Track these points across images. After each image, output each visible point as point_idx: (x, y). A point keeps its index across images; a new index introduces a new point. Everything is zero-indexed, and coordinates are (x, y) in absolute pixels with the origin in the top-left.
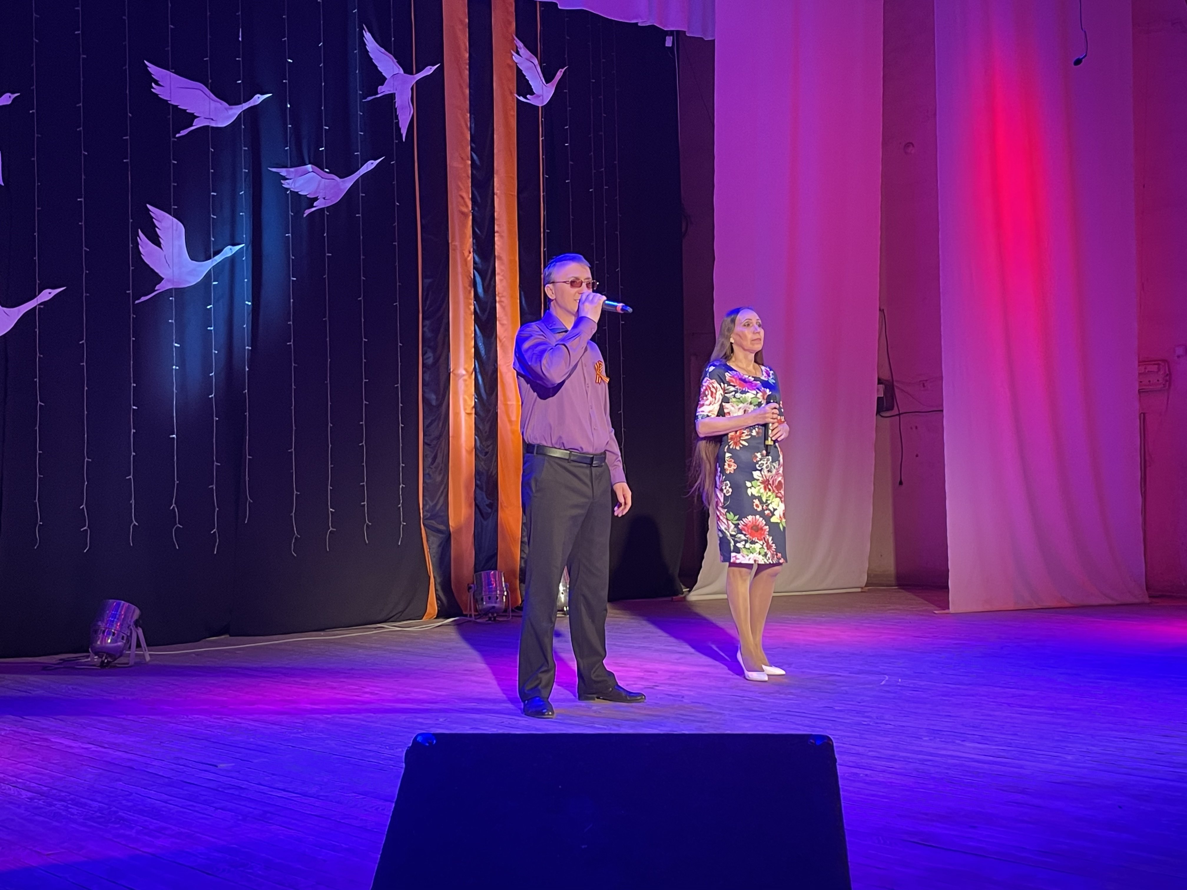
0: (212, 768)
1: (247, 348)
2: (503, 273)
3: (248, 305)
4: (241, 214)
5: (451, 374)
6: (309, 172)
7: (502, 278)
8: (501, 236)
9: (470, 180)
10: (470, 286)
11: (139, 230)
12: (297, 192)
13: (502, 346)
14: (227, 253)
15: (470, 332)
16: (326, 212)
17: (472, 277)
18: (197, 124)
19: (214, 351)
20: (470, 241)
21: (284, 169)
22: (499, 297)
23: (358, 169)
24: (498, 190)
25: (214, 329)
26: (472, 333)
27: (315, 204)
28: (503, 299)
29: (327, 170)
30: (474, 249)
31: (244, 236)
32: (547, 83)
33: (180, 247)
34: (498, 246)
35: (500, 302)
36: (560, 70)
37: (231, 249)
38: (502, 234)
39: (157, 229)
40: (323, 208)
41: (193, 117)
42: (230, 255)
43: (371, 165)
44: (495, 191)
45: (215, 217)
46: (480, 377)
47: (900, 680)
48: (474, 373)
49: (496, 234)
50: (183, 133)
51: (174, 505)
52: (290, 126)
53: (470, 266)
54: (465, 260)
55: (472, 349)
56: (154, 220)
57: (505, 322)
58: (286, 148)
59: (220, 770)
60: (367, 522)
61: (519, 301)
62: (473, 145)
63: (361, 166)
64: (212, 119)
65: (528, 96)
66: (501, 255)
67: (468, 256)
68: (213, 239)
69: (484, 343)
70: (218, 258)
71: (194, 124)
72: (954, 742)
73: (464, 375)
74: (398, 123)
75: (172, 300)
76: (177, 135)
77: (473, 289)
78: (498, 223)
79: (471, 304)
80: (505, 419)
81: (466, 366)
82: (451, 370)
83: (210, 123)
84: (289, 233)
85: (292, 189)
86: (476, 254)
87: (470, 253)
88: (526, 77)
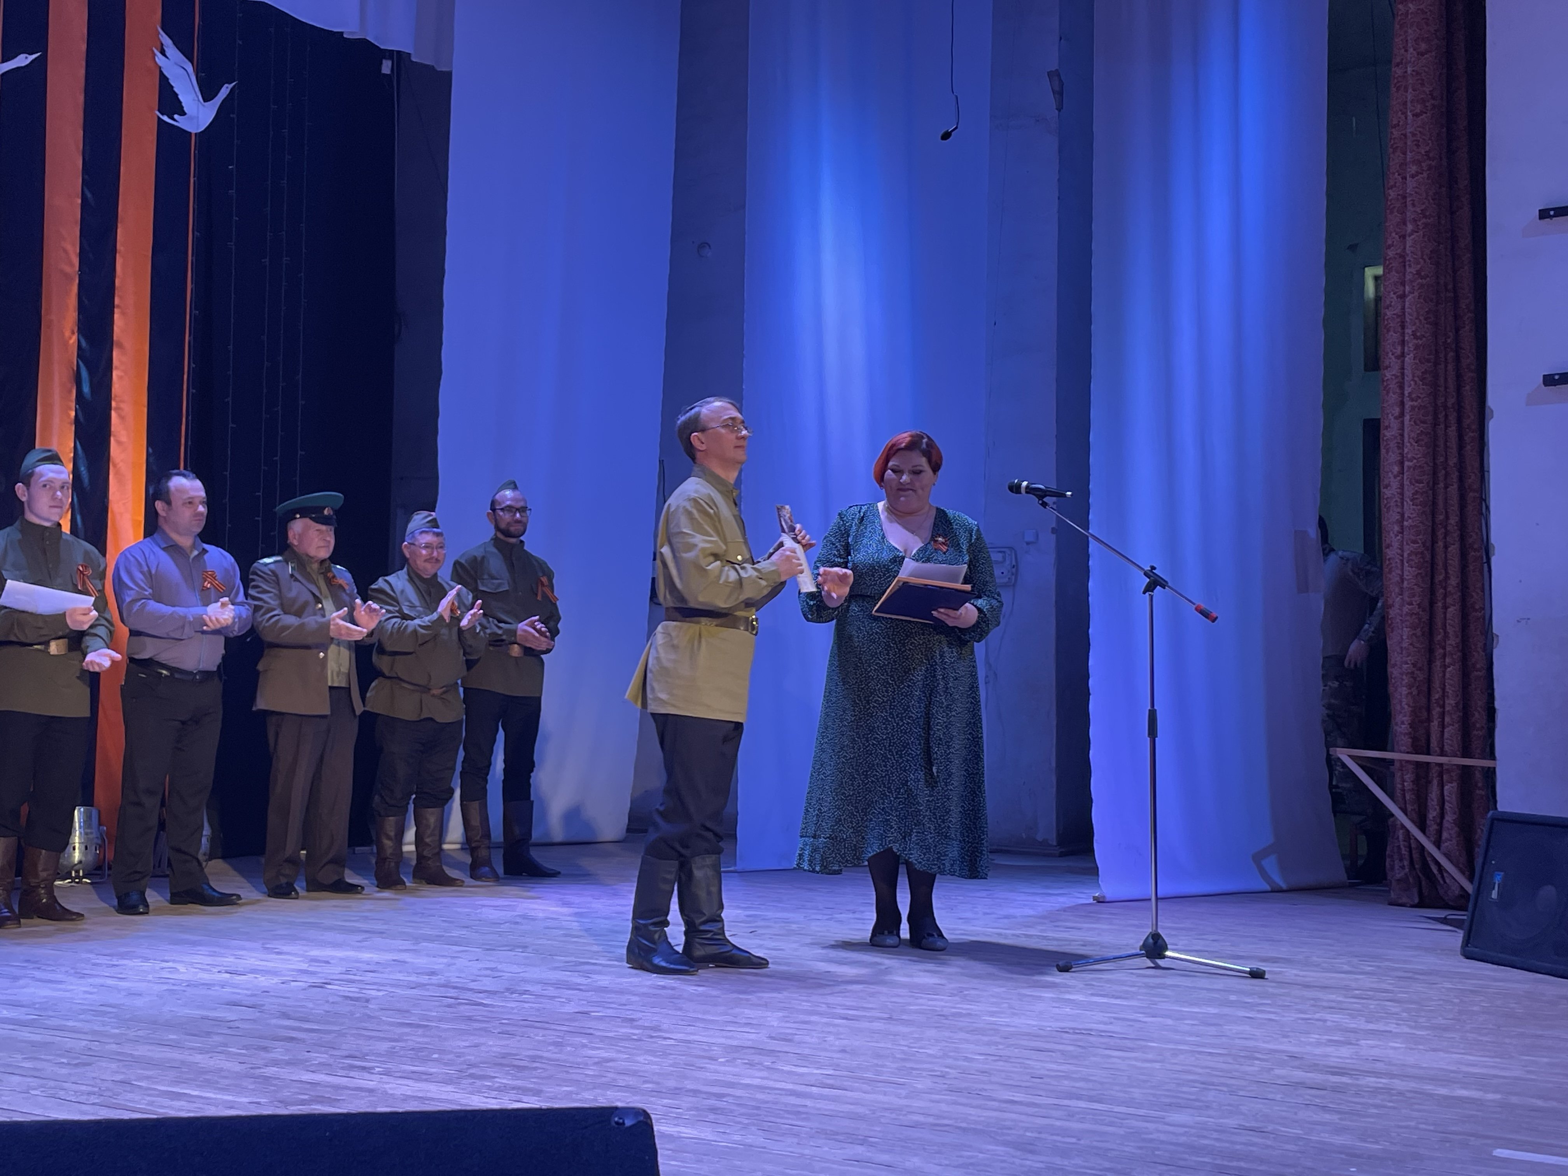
2: (124, 368)
7: (122, 374)
8: (123, 313)
9: (79, 226)
10: (70, 381)
13: (117, 473)
17: (75, 369)
20: (73, 315)
22: (116, 402)
24: (122, 246)
26: (70, 452)
28: (122, 405)
30: (79, 328)
32: (205, 101)
34: (118, 327)
35: (117, 409)
36: (226, 85)
38: (126, 311)
44: (119, 246)
49: (116, 310)
53: (73, 353)
54: (66, 344)
57: (124, 439)
61: (146, 411)
62: (86, 177)
65: (176, 116)
66: (123, 341)
67: (70, 338)
77: (75, 387)
78: (120, 294)
79: (71, 409)
86: (83, 335)
87: (73, 333)
88: (175, 89)
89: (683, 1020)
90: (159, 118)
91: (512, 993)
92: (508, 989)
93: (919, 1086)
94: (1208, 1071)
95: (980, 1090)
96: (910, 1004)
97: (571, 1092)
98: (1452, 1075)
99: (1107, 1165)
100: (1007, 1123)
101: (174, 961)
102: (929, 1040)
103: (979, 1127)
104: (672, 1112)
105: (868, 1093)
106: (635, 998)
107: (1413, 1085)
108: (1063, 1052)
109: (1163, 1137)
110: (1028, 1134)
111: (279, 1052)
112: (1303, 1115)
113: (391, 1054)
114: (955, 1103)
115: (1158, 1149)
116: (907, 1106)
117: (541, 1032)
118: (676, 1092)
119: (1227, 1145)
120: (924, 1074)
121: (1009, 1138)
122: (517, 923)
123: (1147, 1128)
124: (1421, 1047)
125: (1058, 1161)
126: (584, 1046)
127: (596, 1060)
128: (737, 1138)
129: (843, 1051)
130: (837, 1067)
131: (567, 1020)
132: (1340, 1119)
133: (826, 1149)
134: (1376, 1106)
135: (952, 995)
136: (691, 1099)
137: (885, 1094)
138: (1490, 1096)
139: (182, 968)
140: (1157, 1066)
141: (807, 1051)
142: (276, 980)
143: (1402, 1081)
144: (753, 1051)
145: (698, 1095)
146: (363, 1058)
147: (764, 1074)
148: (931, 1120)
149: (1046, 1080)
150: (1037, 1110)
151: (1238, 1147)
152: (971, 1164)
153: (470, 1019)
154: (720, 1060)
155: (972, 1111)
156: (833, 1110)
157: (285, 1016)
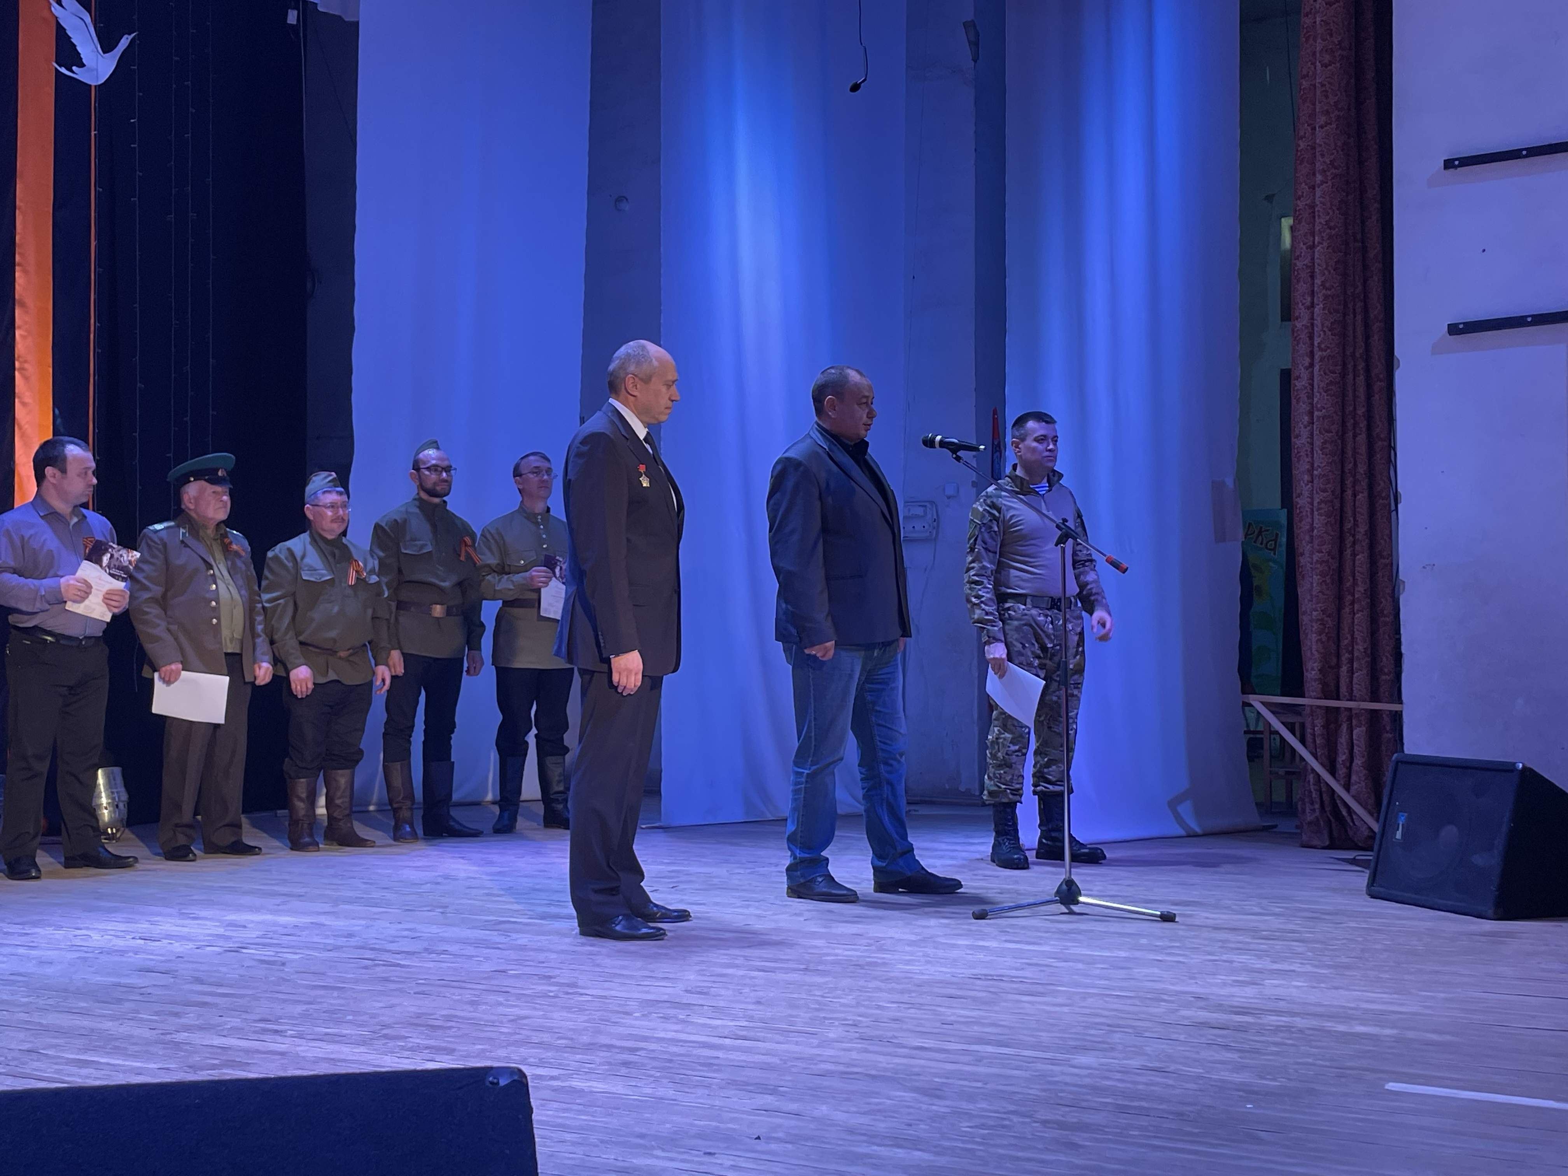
2: (27, 327)
7: (25, 333)
8: (25, 272)
13: (23, 435)
22: (20, 362)
24: (22, 202)
28: (26, 366)
32: (104, 52)
34: (19, 285)
35: (22, 369)
36: (126, 36)
38: (28, 269)
44: (17, 203)
49: (17, 268)
57: (27, 400)
61: (51, 370)
65: (74, 68)
66: (25, 299)
78: (21, 252)
88: (73, 40)
89: (600, 976)
90: (56, 69)
91: (430, 953)
92: (426, 950)
93: (831, 1035)
94: (1115, 1013)
95: (891, 1038)
96: (828, 955)
97: (484, 1051)
98: (1351, 1012)
99: (1012, 1108)
100: (916, 1070)
101: (88, 929)
102: (844, 990)
103: (889, 1074)
104: (585, 1068)
105: (782, 1043)
106: (553, 956)
107: (1314, 1023)
108: (974, 999)
109: (1068, 1079)
110: (937, 1080)
111: (191, 1017)
112: (1205, 1054)
113: (305, 1016)
114: (866, 1051)
115: (1062, 1091)
116: (819, 1055)
117: (457, 991)
118: (590, 1047)
119: (1129, 1085)
120: (837, 1023)
121: (917, 1084)
122: (438, 883)
123: (1052, 1070)
124: (1322, 985)
125: (965, 1105)
126: (500, 1004)
127: (512, 1018)
128: (649, 1091)
129: (758, 1003)
130: (750, 1019)
131: (485, 978)
132: (1240, 1058)
133: (735, 1100)
134: (1275, 1044)
135: (869, 945)
136: (604, 1054)
137: (797, 1043)
138: (1388, 1032)
139: (95, 936)
140: (1066, 1009)
141: (722, 1004)
142: (191, 945)
143: (1303, 1018)
144: (668, 1005)
145: (612, 1050)
146: (276, 1021)
147: (678, 1027)
148: (841, 1068)
149: (956, 1026)
150: (944, 1055)
151: (1140, 1087)
152: (879, 1111)
153: (387, 980)
154: (636, 1015)
155: (881, 1058)
156: (745, 1061)
157: (199, 981)
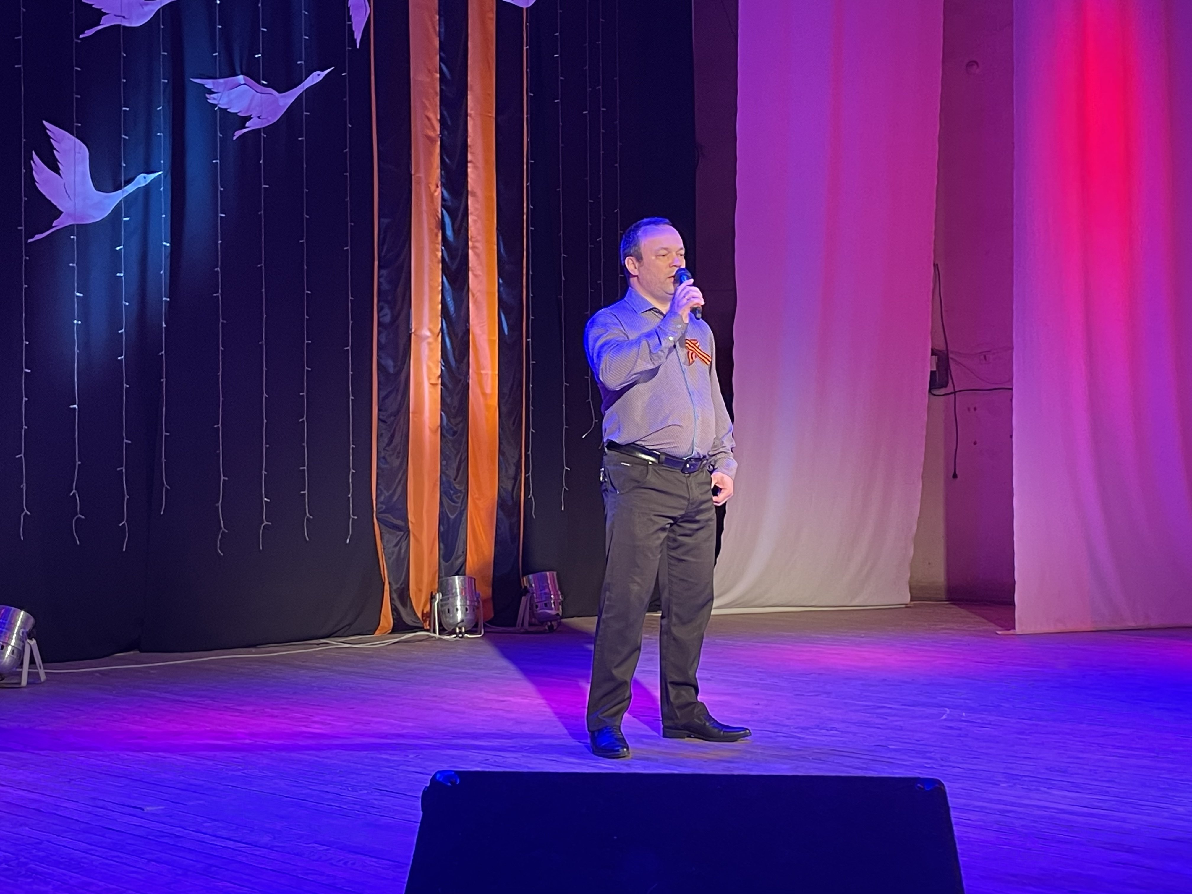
0: (137, 812)
1: (164, 299)
2: (477, 213)
3: (165, 246)
4: (159, 134)
5: (413, 335)
6: (242, 85)
7: (476, 218)
8: (475, 167)
9: (438, 97)
10: (436, 228)
11: (34, 152)
12: (226, 109)
13: (475, 302)
14: (139, 183)
15: (436, 285)
16: (262, 134)
17: (440, 216)
18: (105, 23)
19: (124, 302)
20: (437, 172)
21: (210, 81)
22: (472, 241)
23: (302, 82)
24: (471, 110)
25: (124, 275)
26: (439, 286)
27: (247, 124)
28: (477, 244)
29: (264, 82)
30: (442, 182)
31: (162, 162)
33: (84, 174)
34: (471, 179)
35: (474, 247)
37: (145, 178)
38: (478, 165)
39: (55, 152)
40: (259, 130)
41: (100, 14)
42: (144, 185)
43: (316, 77)
44: (469, 111)
45: (127, 138)
46: (447, 340)
47: (964, 714)
48: (440, 335)
49: (469, 165)
50: (89, 33)
51: (74, 491)
52: (220, 27)
53: (438, 203)
54: (432, 196)
55: (438, 305)
56: (51, 140)
57: (479, 273)
58: (214, 54)
59: (147, 813)
60: (308, 515)
61: (496, 247)
62: (442, 54)
63: (306, 78)
64: (124, 17)
66: (475, 190)
67: (435, 191)
68: (124, 165)
69: (454, 299)
70: (130, 189)
71: (101, 23)
72: (1038, 790)
73: (428, 337)
74: (350, 26)
75: (73, 239)
76: (81, 36)
77: (441, 231)
78: (472, 151)
79: (437, 250)
80: (478, 391)
81: (431, 326)
82: (413, 331)
83: (121, 21)
84: (217, 159)
85: (219, 106)
86: (445, 189)
87: (437, 187)
